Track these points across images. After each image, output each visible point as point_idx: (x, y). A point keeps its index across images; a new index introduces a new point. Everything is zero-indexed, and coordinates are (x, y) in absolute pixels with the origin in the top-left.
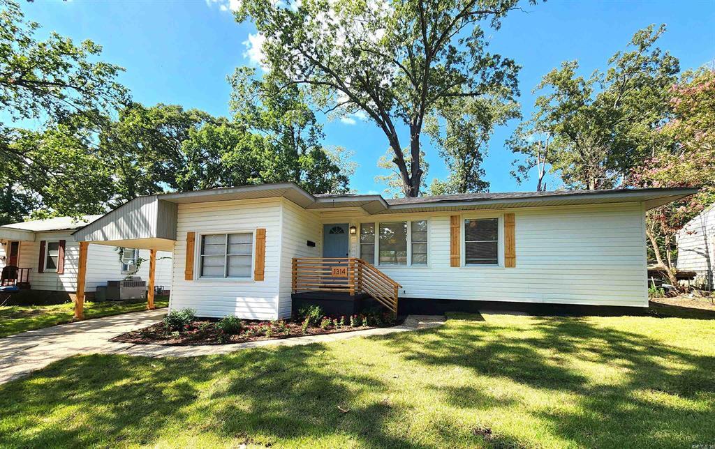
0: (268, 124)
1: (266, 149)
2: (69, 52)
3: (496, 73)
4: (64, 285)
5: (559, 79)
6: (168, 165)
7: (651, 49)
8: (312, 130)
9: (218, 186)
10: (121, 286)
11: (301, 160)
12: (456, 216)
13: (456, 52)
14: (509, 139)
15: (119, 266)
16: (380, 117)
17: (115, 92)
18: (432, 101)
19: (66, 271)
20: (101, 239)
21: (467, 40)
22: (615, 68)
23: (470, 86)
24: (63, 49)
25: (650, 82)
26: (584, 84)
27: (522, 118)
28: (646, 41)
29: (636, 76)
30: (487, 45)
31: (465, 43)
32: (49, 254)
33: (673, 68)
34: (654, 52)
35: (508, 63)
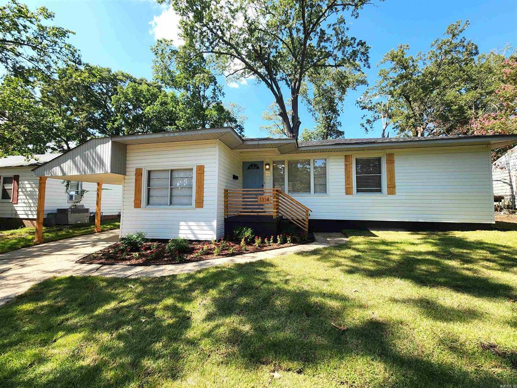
0: (180, 84)
1: (180, 103)
2: (26, 16)
3: (353, 51)
4: (18, 212)
5: (396, 57)
6: (100, 115)
7: (459, 38)
8: (214, 90)
9: (139, 132)
10: (69, 213)
11: (207, 112)
12: (349, 156)
13: (325, 34)
14: (359, 100)
15: (66, 197)
16: (269, 81)
17: (67, 51)
18: (306, 71)
19: (19, 201)
20: (60, 174)
21: (333, 25)
22: (435, 50)
23: (335, 59)
24: (21, 12)
25: (459, 61)
26: (413, 61)
27: (368, 85)
28: (456, 32)
29: (449, 57)
30: (347, 29)
31: (332, 27)
32: (4, 187)
33: (474, 51)
34: (461, 40)
35: (362, 44)
